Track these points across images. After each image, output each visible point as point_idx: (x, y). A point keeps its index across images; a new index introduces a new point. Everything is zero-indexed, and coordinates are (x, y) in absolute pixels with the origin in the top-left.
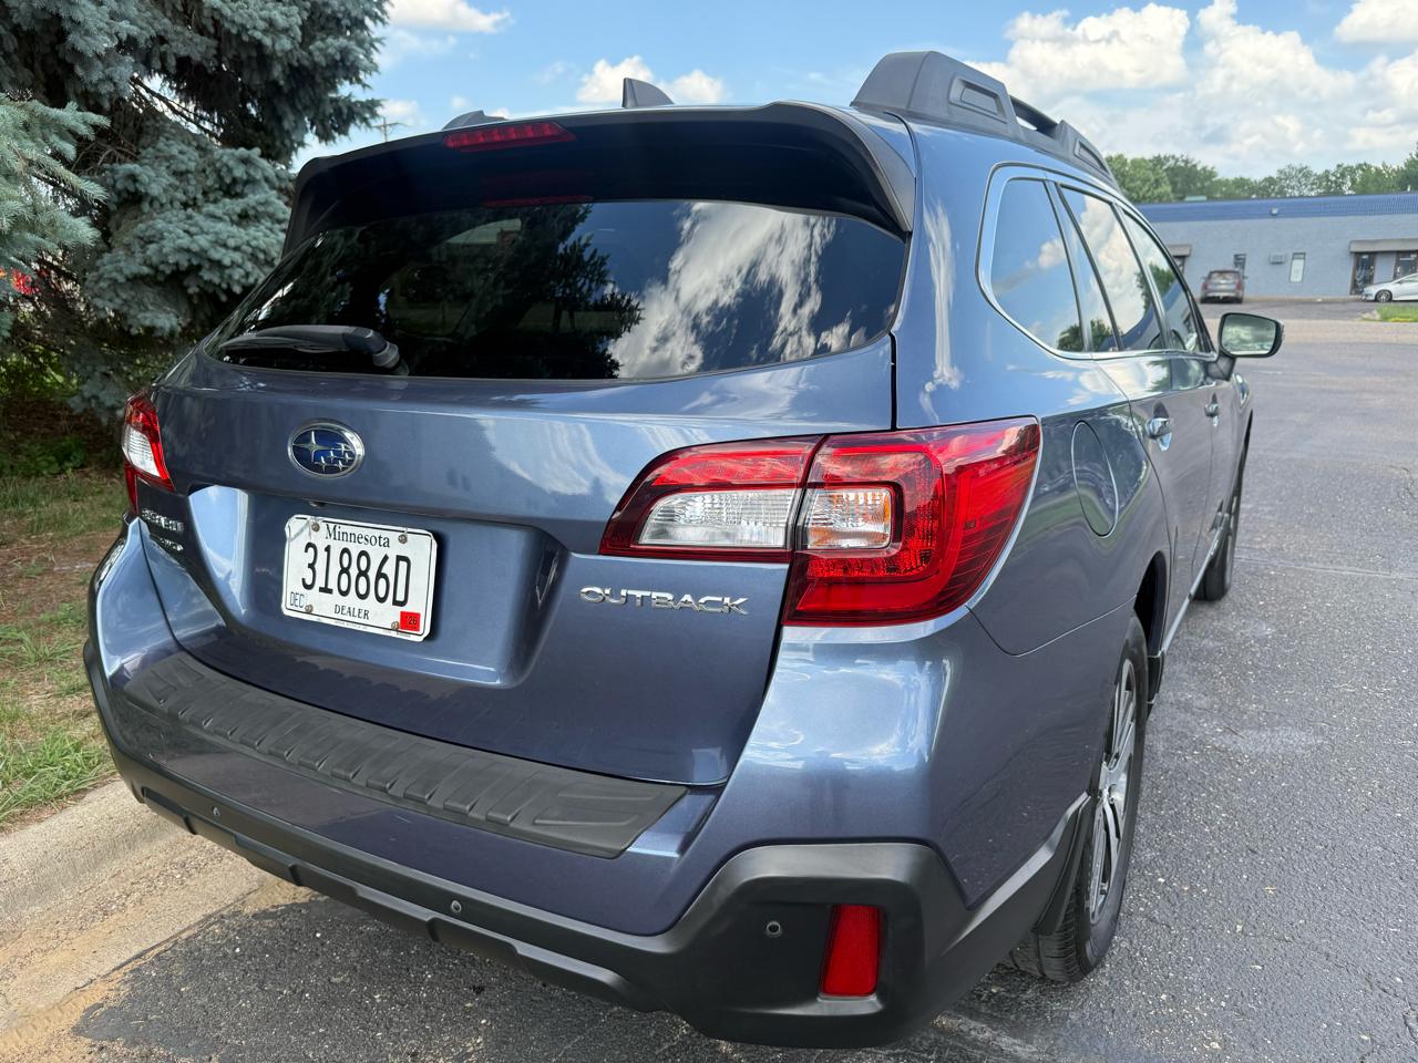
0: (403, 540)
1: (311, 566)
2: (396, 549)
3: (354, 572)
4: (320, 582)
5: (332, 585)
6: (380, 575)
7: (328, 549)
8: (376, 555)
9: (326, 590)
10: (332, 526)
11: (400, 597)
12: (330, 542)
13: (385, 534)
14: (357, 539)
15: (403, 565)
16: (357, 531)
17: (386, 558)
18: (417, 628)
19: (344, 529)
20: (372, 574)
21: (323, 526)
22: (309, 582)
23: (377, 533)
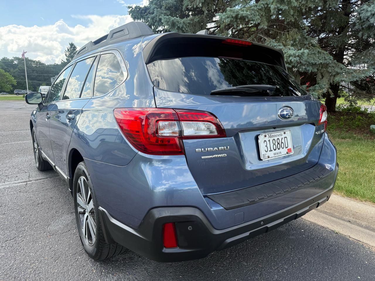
0: (285, 133)
1: (266, 146)
2: (284, 136)
3: (276, 144)
4: (269, 149)
5: (272, 149)
6: (282, 143)
7: (269, 141)
8: (280, 138)
9: (271, 151)
10: (269, 135)
11: (287, 146)
12: (270, 139)
13: (281, 133)
14: (276, 136)
15: (286, 139)
16: (275, 134)
17: (282, 138)
18: (291, 152)
19: (272, 134)
20: (280, 143)
21: (267, 135)
22: (266, 150)
23: (280, 133)
